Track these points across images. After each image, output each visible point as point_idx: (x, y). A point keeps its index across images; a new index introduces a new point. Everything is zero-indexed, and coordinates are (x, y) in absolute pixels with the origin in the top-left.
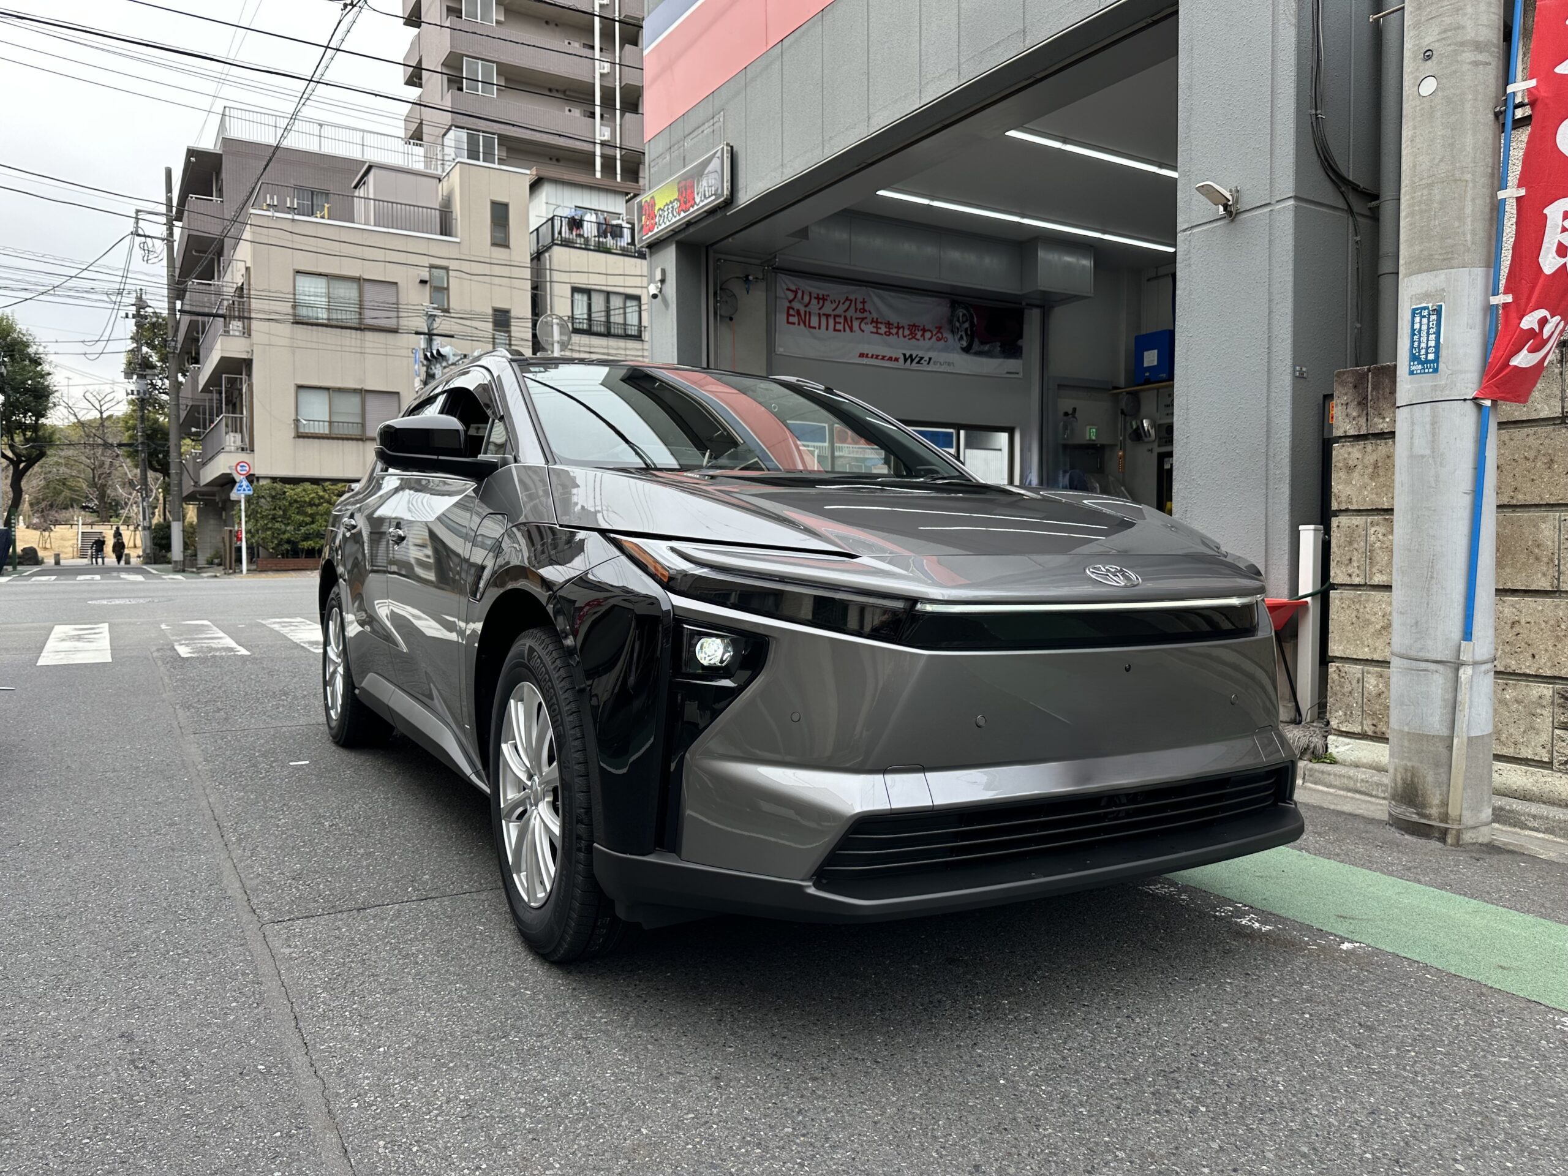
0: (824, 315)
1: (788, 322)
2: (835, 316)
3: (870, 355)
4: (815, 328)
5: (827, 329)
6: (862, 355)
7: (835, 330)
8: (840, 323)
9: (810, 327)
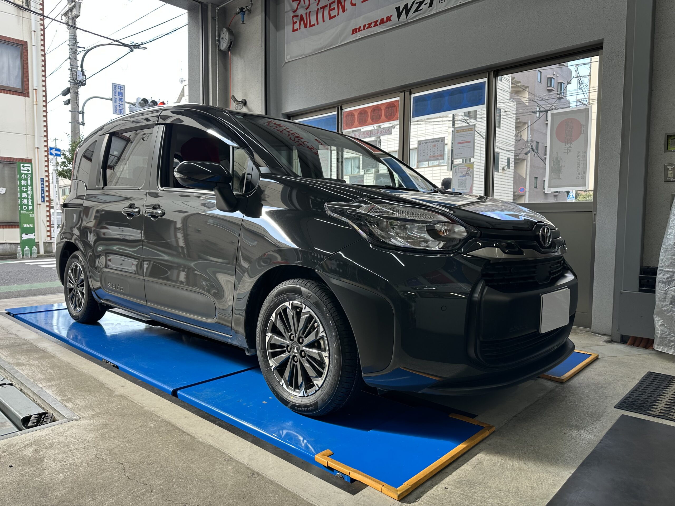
0: (321, 8)
1: (294, 30)
2: (330, 4)
3: (362, 28)
4: (314, 25)
5: (324, 21)
6: (355, 31)
7: (331, 18)
8: (334, 9)
9: (311, 26)
